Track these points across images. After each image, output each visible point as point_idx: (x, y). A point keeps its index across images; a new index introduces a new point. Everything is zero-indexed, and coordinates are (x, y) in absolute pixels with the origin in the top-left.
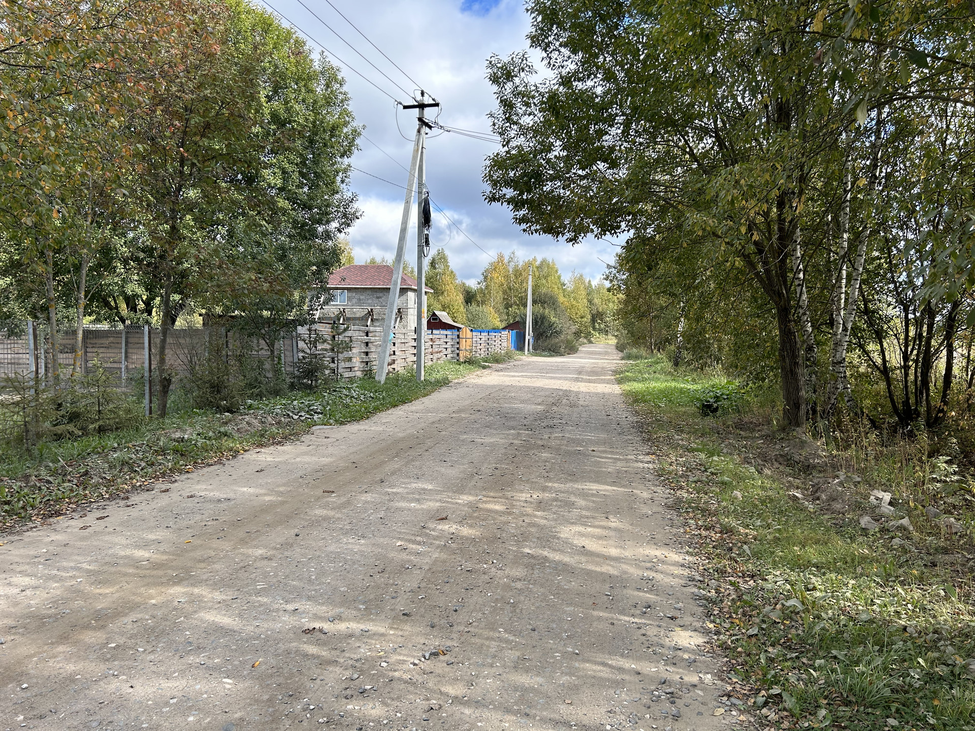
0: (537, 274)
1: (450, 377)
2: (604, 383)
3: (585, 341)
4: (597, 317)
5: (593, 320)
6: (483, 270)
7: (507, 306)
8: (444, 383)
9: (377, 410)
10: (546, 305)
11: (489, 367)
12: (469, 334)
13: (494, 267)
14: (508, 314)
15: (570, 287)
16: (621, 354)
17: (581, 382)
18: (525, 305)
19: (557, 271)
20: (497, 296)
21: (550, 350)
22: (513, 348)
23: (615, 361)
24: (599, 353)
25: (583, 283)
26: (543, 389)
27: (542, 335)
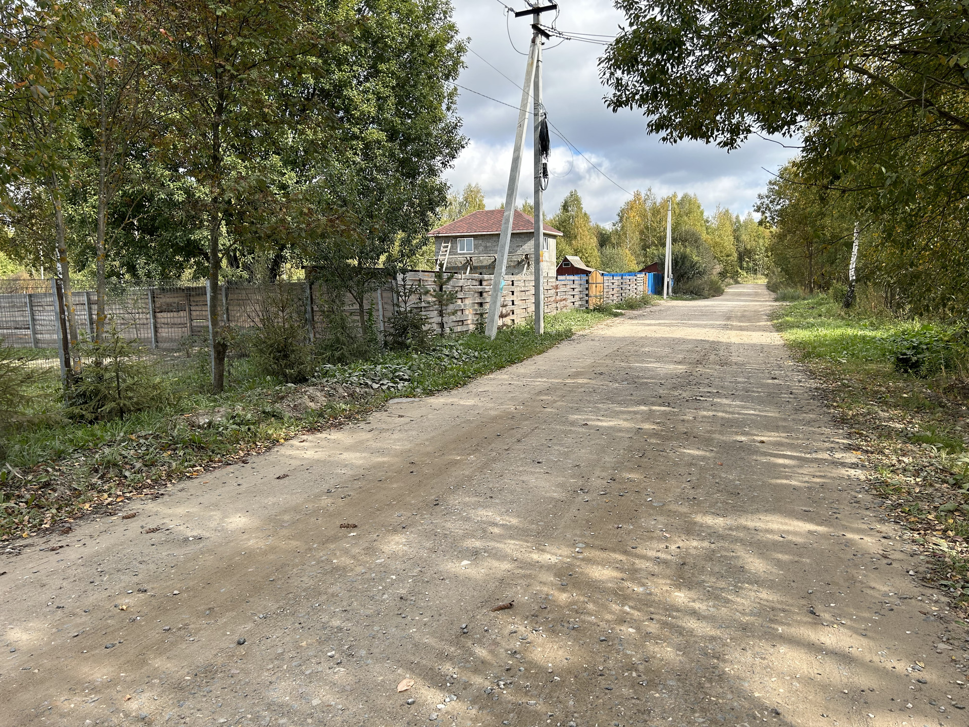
0: (677, 211)
1: (574, 329)
2: (759, 330)
3: (731, 281)
4: (745, 255)
5: (741, 258)
6: (618, 211)
7: (645, 248)
8: (566, 336)
9: (479, 373)
10: (687, 244)
11: (621, 314)
12: (600, 279)
13: (630, 206)
14: (645, 256)
15: (714, 224)
16: (773, 295)
17: (731, 329)
18: (664, 245)
19: (699, 207)
20: (634, 238)
21: (692, 292)
22: (650, 292)
23: (768, 303)
24: (749, 295)
25: (730, 220)
26: (684, 341)
27: (682, 276)
